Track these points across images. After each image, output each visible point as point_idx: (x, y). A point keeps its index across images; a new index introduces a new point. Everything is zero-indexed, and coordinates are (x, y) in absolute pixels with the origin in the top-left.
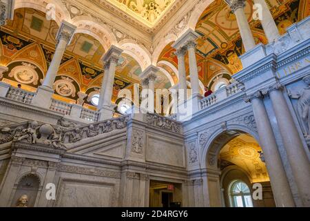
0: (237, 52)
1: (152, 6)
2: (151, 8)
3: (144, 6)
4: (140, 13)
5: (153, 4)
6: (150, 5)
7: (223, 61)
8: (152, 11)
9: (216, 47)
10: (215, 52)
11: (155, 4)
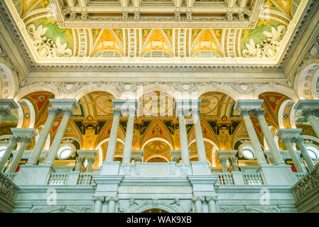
0: (96, 130)
1: (50, 42)
2: (47, 43)
3: (42, 37)
4: (34, 40)
5: (52, 42)
6: (49, 40)
7: (81, 130)
8: (47, 47)
9: (83, 115)
10: (79, 119)
11: (54, 43)
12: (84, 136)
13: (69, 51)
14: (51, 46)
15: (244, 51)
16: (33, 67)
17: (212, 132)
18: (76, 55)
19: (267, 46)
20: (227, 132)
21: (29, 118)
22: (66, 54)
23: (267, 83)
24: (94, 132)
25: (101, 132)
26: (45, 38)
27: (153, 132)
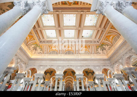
12: (46, 76)
13: (41, 51)
14: (36, 50)
15: (97, 51)
16: (30, 59)
17: (86, 75)
18: (43, 53)
19: (104, 50)
20: (91, 74)
21: (29, 73)
22: (40, 52)
23: (105, 66)
24: (49, 75)
25: (52, 74)
26: (34, 48)
27: (68, 74)
